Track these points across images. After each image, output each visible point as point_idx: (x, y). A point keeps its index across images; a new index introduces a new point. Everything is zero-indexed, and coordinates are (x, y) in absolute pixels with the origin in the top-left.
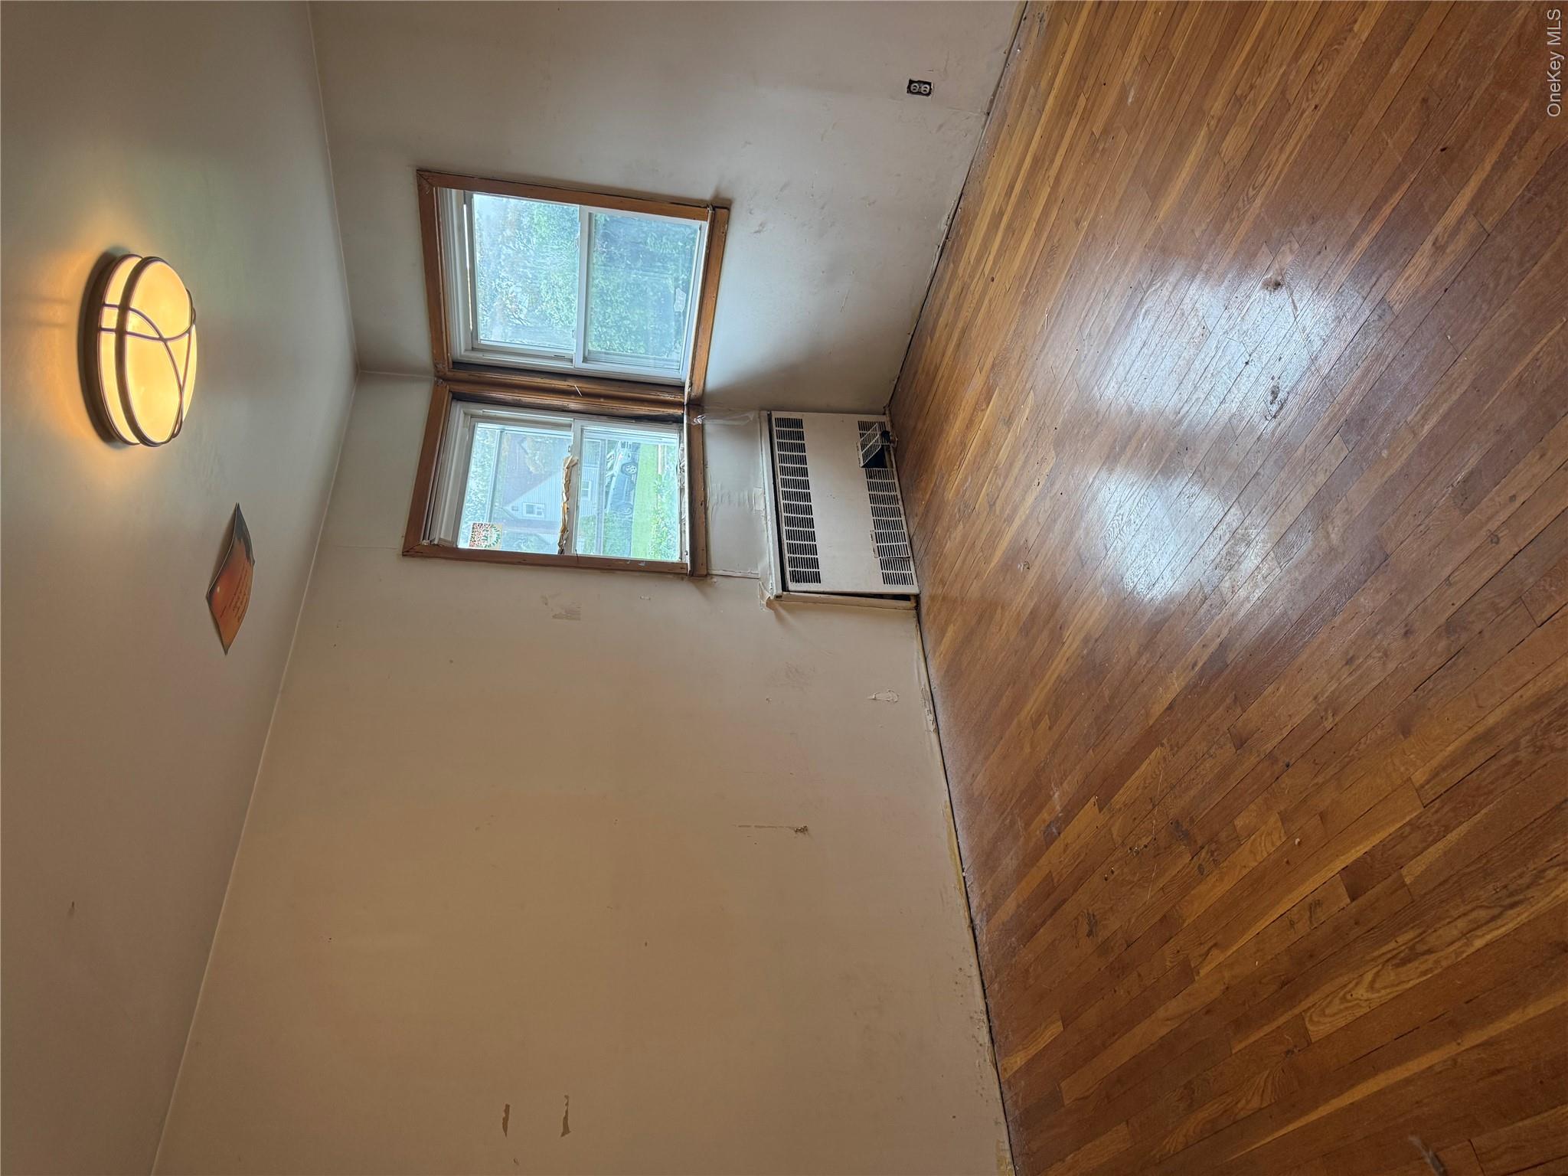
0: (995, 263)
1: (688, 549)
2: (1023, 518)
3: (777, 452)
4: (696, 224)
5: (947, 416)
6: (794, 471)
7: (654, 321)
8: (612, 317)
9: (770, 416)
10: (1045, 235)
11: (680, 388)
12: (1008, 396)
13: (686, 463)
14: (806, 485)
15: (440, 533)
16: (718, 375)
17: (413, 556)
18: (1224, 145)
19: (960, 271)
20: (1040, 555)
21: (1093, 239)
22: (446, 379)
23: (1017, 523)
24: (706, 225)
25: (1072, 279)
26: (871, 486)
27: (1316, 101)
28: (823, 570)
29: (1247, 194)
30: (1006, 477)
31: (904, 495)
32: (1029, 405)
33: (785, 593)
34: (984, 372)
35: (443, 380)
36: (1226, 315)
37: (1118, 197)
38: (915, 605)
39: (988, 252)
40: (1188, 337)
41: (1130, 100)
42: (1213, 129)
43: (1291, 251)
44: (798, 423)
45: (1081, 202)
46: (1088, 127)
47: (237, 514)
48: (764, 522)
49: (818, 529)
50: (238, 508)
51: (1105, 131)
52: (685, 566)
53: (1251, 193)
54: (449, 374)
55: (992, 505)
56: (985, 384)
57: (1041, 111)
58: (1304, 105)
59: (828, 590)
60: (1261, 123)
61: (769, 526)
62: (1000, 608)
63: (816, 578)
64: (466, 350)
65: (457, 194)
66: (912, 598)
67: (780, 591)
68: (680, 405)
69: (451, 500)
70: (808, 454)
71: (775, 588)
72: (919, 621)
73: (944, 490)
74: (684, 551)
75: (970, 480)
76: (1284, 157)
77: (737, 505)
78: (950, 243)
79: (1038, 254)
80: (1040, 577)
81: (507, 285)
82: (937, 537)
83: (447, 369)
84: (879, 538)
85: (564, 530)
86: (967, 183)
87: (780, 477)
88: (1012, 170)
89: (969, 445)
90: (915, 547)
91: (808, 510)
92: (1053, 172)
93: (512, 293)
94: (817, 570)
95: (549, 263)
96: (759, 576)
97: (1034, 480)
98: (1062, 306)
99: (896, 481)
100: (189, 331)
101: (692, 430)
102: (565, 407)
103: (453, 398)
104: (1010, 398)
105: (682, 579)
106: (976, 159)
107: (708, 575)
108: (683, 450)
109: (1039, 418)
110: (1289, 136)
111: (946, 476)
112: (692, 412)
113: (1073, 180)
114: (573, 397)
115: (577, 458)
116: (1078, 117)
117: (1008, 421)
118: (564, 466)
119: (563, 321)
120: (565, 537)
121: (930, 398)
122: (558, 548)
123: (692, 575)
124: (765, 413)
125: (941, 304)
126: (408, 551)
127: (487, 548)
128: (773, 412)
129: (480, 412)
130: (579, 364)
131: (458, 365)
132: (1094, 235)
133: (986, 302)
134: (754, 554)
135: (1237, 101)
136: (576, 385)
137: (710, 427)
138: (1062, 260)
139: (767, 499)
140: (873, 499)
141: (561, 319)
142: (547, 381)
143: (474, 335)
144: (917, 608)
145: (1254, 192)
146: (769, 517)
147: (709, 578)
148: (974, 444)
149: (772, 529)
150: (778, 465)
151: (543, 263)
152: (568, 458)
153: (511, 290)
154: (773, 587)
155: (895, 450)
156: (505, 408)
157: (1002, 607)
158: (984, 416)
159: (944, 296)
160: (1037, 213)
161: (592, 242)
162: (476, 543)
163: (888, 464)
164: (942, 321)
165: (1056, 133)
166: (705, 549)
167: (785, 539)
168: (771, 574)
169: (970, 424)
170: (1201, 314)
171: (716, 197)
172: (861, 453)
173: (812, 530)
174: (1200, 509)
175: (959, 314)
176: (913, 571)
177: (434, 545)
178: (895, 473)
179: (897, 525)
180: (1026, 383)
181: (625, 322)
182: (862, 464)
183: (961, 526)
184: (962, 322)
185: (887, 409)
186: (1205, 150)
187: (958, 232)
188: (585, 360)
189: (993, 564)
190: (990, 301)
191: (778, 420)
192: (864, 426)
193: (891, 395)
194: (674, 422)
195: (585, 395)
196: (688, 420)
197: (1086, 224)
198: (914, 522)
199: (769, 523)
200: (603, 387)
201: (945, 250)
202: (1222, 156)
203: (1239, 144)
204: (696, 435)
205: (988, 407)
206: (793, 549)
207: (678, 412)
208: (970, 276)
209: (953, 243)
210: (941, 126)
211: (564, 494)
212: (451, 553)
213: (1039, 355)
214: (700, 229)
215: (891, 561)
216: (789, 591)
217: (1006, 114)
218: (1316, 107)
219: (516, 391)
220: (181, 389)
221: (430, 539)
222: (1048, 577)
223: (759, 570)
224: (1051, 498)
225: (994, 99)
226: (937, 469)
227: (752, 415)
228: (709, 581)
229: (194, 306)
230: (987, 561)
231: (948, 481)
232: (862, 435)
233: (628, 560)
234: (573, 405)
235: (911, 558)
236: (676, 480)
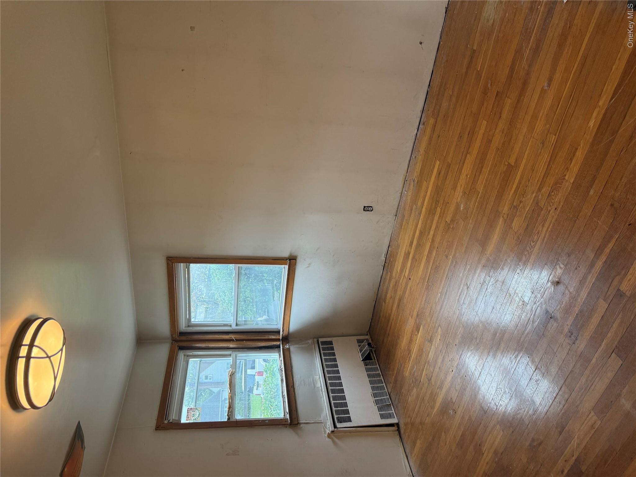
0: (410, 272)
1: (287, 411)
2: (448, 387)
3: (323, 357)
4: (283, 266)
5: (398, 337)
6: (332, 366)
7: (260, 297)
8: (242, 297)
9: (318, 341)
10: (432, 261)
11: (278, 332)
12: (428, 329)
13: (283, 367)
14: (338, 372)
15: (173, 417)
16: (295, 324)
17: (160, 430)
18: (513, 223)
19: (394, 275)
20: (460, 407)
21: (456, 263)
22: (176, 341)
23: (444, 390)
24: (287, 267)
25: (449, 279)
26: (367, 370)
27: (555, 206)
28: (352, 415)
29: (530, 244)
30: (435, 367)
31: (383, 372)
32: (440, 333)
33: (336, 429)
34: (413, 317)
35: (175, 341)
36: (533, 296)
37: (465, 246)
38: (397, 428)
39: (405, 268)
40: (516, 305)
41: (462, 209)
42: (506, 218)
43: (560, 268)
44: (331, 343)
45: (446, 248)
46: (443, 219)
47: (79, 427)
48: (321, 393)
49: (347, 394)
50: (79, 423)
51: (452, 221)
52: (287, 420)
53: (532, 244)
54: (178, 338)
55: (430, 380)
56: (415, 323)
57: (420, 214)
58: (549, 208)
59: (355, 425)
60: (529, 216)
61: (324, 395)
62: (443, 432)
63: (349, 420)
64: (185, 327)
65: (183, 266)
66: (395, 425)
67: (333, 429)
68: (278, 340)
69: (178, 398)
70: (337, 357)
71: (330, 427)
72: (400, 437)
73: (403, 371)
74: (285, 412)
75: (416, 367)
76: (545, 229)
77: (308, 385)
78: (387, 264)
79: (430, 269)
80: (463, 418)
81: (198, 285)
82: (403, 394)
83: (177, 337)
84: (375, 395)
85: (229, 408)
86: (391, 241)
87: (326, 369)
88: (411, 236)
89: (412, 350)
90: (392, 399)
91: (341, 384)
92: (431, 236)
93: (200, 288)
94: (349, 415)
95: (222, 287)
96: (322, 421)
97: (449, 369)
98: (447, 290)
99: (378, 366)
100: (62, 350)
101: (285, 351)
102: (228, 347)
103: (179, 349)
104: (429, 330)
105: (286, 427)
106: (393, 232)
107: (298, 424)
108: (281, 361)
109: (446, 340)
110: (546, 220)
111: (403, 365)
112: (284, 343)
113: (441, 240)
114: (232, 342)
115: (234, 370)
116: (438, 216)
117: (430, 340)
118: (228, 375)
119: (222, 301)
120: (230, 411)
121: (389, 328)
122: (227, 417)
123: (291, 425)
124: (316, 340)
125: (387, 288)
126: (158, 427)
127: (195, 421)
128: (319, 339)
129: (191, 354)
130: (234, 327)
131: (182, 334)
132: (456, 261)
133: (409, 288)
134: (319, 410)
135: (514, 208)
136: (233, 337)
137: (292, 349)
138: (442, 271)
139: (322, 381)
140: (369, 376)
141: (221, 300)
142: (221, 336)
143: (189, 320)
144: (399, 430)
145: (534, 243)
146: (323, 390)
147: (299, 425)
148: (414, 351)
149: (325, 396)
150: (324, 364)
151: (219, 288)
152: (230, 371)
153: (199, 287)
154: (329, 426)
155: (375, 351)
156: (201, 350)
157: (444, 432)
158: (417, 338)
159: (388, 285)
160: (426, 253)
161: (240, 279)
162: (189, 418)
163: (373, 358)
164: (388, 296)
165: (429, 221)
166: (295, 410)
167: (332, 400)
168: (327, 419)
169: (411, 341)
170: (520, 295)
171: (291, 255)
172: (360, 354)
173: (344, 394)
174: (544, 388)
175: (396, 293)
176: (393, 411)
177: (170, 422)
178: (377, 362)
179: (382, 388)
180: (436, 323)
181: (248, 299)
182: (361, 360)
183: (415, 390)
184: (398, 296)
185: (368, 332)
186: (504, 227)
187: (390, 260)
188: (237, 325)
189: (435, 410)
190: (410, 287)
191: (321, 342)
192: (359, 341)
193: (369, 327)
194: (276, 348)
195: (237, 340)
196: (282, 346)
197: (451, 257)
198: (390, 386)
199: (324, 393)
200: (244, 336)
201: (385, 267)
202: (513, 229)
203: (521, 224)
204: (287, 353)
205: (418, 333)
206: (336, 405)
207: (278, 343)
208: (399, 278)
209: (388, 264)
210: (378, 222)
211: (229, 389)
212: (178, 426)
213: (440, 311)
214: (284, 268)
215: (382, 407)
216: (337, 428)
217: (404, 216)
218: (556, 209)
219: (207, 342)
220: (55, 378)
221: (168, 419)
222: (468, 417)
223: (322, 418)
224: (461, 378)
225: (398, 210)
226: (398, 361)
227: (310, 341)
228: (299, 426)
229: (65, 336)
230: (433, 408)
231: (404, 367)
232: (359, 346)
233: (260, 420)
234: (231, 345)
235: (392, 404)
236: (279, 376)
